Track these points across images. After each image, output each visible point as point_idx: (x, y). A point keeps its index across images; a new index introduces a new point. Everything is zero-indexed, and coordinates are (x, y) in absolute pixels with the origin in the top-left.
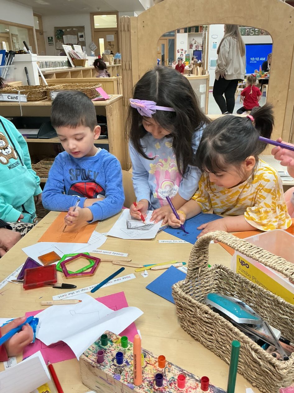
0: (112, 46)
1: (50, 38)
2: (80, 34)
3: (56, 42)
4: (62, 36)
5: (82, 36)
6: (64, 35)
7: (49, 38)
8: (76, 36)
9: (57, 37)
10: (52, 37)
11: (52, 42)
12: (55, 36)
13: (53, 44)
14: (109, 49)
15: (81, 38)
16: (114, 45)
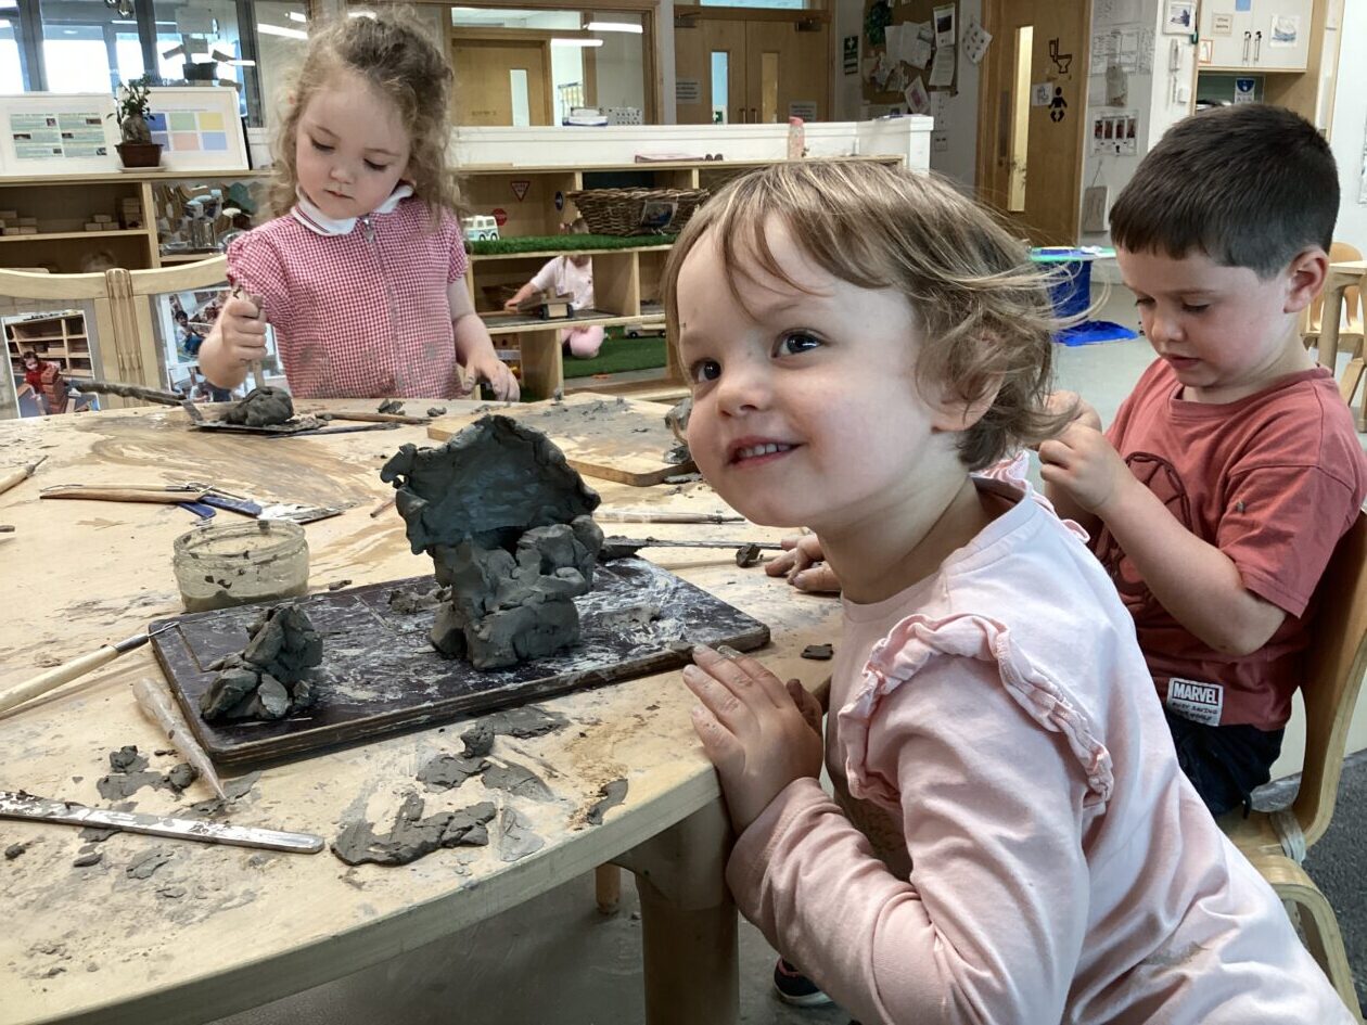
0: (1063, 62)
1: (851, 43)
2: (939, 14)
3: (866, 55)
4: (883, 31)
5: (945, 25)
6: (889, 25)
7: (847, 40)
8: (929, 23)
9: (868, 35)
10: (855, 39)
11: (855, 60)
12: (866, 28)
13: (854, 68)
14: (1049, 80)
15: (944, 35)
16: (1069, 56)
